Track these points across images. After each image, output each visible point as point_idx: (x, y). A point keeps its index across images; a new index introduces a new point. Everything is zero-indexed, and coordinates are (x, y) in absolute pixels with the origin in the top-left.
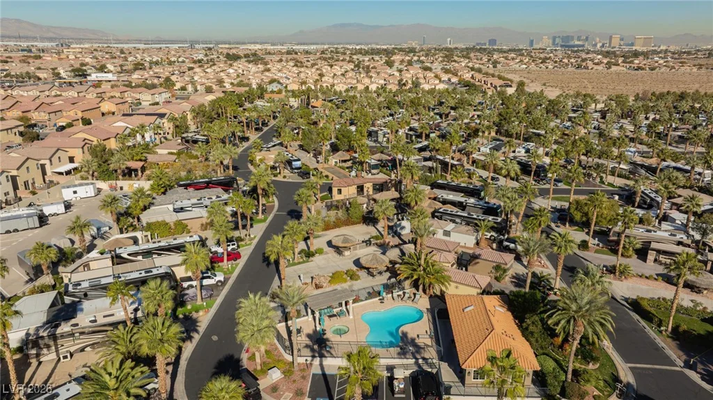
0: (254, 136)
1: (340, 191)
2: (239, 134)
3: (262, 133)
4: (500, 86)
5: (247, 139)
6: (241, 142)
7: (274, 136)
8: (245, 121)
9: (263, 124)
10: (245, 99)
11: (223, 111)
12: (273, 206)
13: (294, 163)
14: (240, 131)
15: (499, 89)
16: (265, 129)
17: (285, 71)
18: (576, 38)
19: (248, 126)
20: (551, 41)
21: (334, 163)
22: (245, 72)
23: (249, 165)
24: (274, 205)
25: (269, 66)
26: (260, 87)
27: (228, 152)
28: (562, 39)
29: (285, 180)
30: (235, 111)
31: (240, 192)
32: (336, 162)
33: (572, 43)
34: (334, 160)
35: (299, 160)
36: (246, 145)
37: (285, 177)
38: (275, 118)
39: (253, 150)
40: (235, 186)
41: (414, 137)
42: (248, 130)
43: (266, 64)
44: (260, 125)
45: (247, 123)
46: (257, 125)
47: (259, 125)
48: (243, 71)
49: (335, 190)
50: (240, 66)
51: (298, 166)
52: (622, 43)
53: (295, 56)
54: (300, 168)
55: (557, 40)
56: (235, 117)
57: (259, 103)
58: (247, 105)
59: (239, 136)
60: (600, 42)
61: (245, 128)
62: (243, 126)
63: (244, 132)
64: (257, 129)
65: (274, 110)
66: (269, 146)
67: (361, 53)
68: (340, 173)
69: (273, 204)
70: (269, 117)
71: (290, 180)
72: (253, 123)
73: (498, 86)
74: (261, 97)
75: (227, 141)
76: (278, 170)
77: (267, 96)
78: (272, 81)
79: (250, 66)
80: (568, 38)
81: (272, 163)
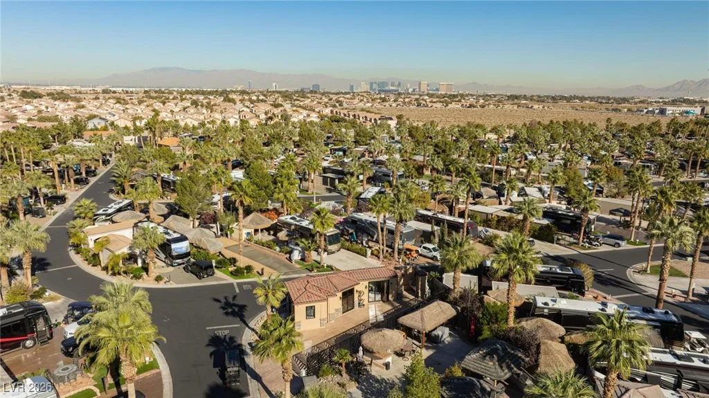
0: (73, 193)
1: (311, 312)
2: (45, 190)
3: (87, 187)
4: (380, 119)
5: (62, 199)
6: (50, 207)
7: (111, 191)
8: (56, 169)
9: (88, 173)
10: (53, 137)
11: (13, 154)
12: (158, 378)
13: (174, 246)
14: (46, 186)
15: (379, 122)
16: (93, 180)
17: (106, 108)
18: (390, 84)
19: (62, 177)
20: (369, 87)
21: (244, 236)
22: (49, 109)
23: (72, 254)
24: (159, 374)
25: (83, 103)
26: (75, 121)
27: (18, 237)
28: (378, 85)
29: (161, 285)
30: (35, 155)
31: (57, 343)
32: (248, 234)
33: (387, 88)
34: (245, 231)
35: (183, 238)
36: (60, 210)
37: (158, 279)
38: (106, 162)
39: (79, 222)
40: (41, 325)
41: (337, 181)
42: (62, 183)
43: (78, 100)
44: (84, 175)
45: (59, 172)
46: (76, 174)
47: (81, 174)
48: (47, 108)
49: (300, 311)
50: (41, 103)
51: (184, 250)
52: (429, 88)
53: (114, 95)
54: (187, 254)
55: (374, 86)
56: (37, 164)
57: (78, 143)
58: (56, 146)
59: (46, 196)
60: (411, 88)
61: (57, 180)
62: (53, 177)
63: (55, 187)
64: (77, 181)
65: (105, 152)
66: (110, 211)
67: (191, 93)
68: (266, 256)
69: (154, 371)
70: (96, 162)
71: (172, 285)
72: (71, 172)
73: (377, 119)
74: (78, 135)
75: (20, 207)
76: (140, 261)
77: (87, 135)
78: (92, 117)
79: (57, 103)
80: (383, 84)
81: (126, 250)
